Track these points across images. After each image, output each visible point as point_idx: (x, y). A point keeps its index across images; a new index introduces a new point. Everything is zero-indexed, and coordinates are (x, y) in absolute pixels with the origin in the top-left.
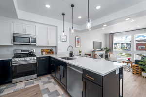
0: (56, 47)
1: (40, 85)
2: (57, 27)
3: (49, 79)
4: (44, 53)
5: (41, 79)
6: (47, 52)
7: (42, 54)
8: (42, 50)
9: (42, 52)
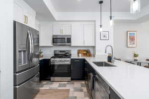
0: (94, 47)
1: (71, 90)
2: (95, 21)
3: (82, 86)
4: (80, 55)
5: (73, 84)
6: (83, 54)
7: (78, 56)
8: (78, 50)
9: (78, 53)
